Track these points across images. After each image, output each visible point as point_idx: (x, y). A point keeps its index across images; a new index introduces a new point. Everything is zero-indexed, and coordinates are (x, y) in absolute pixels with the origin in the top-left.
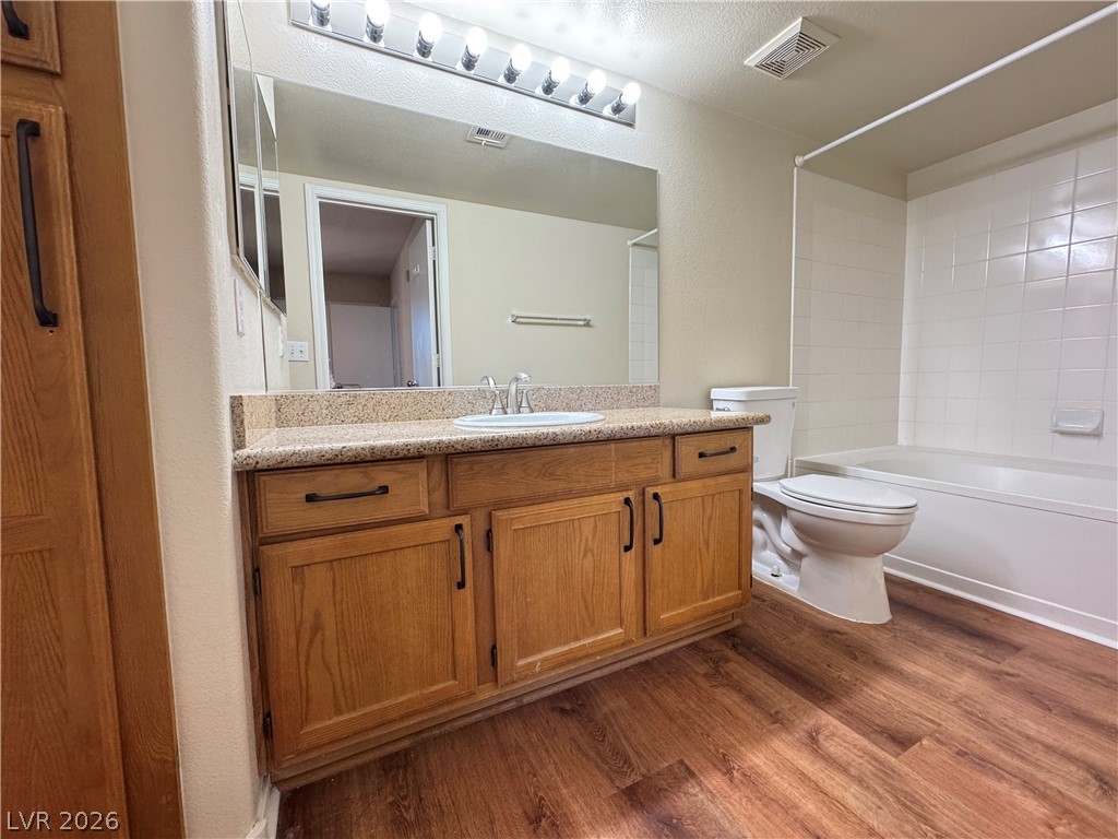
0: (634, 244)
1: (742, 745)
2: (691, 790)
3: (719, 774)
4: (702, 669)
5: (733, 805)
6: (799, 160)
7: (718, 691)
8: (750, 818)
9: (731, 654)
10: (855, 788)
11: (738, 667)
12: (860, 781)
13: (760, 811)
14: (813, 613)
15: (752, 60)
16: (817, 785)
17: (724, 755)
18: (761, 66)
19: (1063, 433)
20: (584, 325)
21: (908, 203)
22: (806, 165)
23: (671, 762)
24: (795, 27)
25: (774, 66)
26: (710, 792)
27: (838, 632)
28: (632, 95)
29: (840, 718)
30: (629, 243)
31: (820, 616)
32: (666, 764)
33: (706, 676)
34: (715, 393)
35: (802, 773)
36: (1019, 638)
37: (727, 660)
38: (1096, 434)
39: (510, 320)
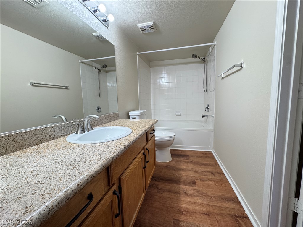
0: (81, 62)
1: (179, 204)
2: (182, 225)
3: (182, 215)
4: (155, 191)
5: (190, 220)
6: (138, 53)
7: (163, 194)
8: (194, 220)
9: (157, 183)
10: (198, 198)
11: (161, 185)
12: (197, 196)
13: (194, 217)
14: (161, 163)
15: (140, 25)
16: (194, 202)
17: (178, 210)
18: (141, 28)
19: (177, 115)
20: (65, 88)
21: (151, 68)
22: (139, 55)
23: (173, 221)
24: (151, 23)
25: (143, 29)
26: (185, 221)
27: (168, 166)
28: (111, 18)
29: (184, 185)
30: (80, 61)
31: (162, 164)
32: (172, 223)
33: (158, 192)
34: (130, 113)
35: (191, 202)
36: (188, 154)
37: (158, 185)
38: (181, 115)
39: (29, 84)
